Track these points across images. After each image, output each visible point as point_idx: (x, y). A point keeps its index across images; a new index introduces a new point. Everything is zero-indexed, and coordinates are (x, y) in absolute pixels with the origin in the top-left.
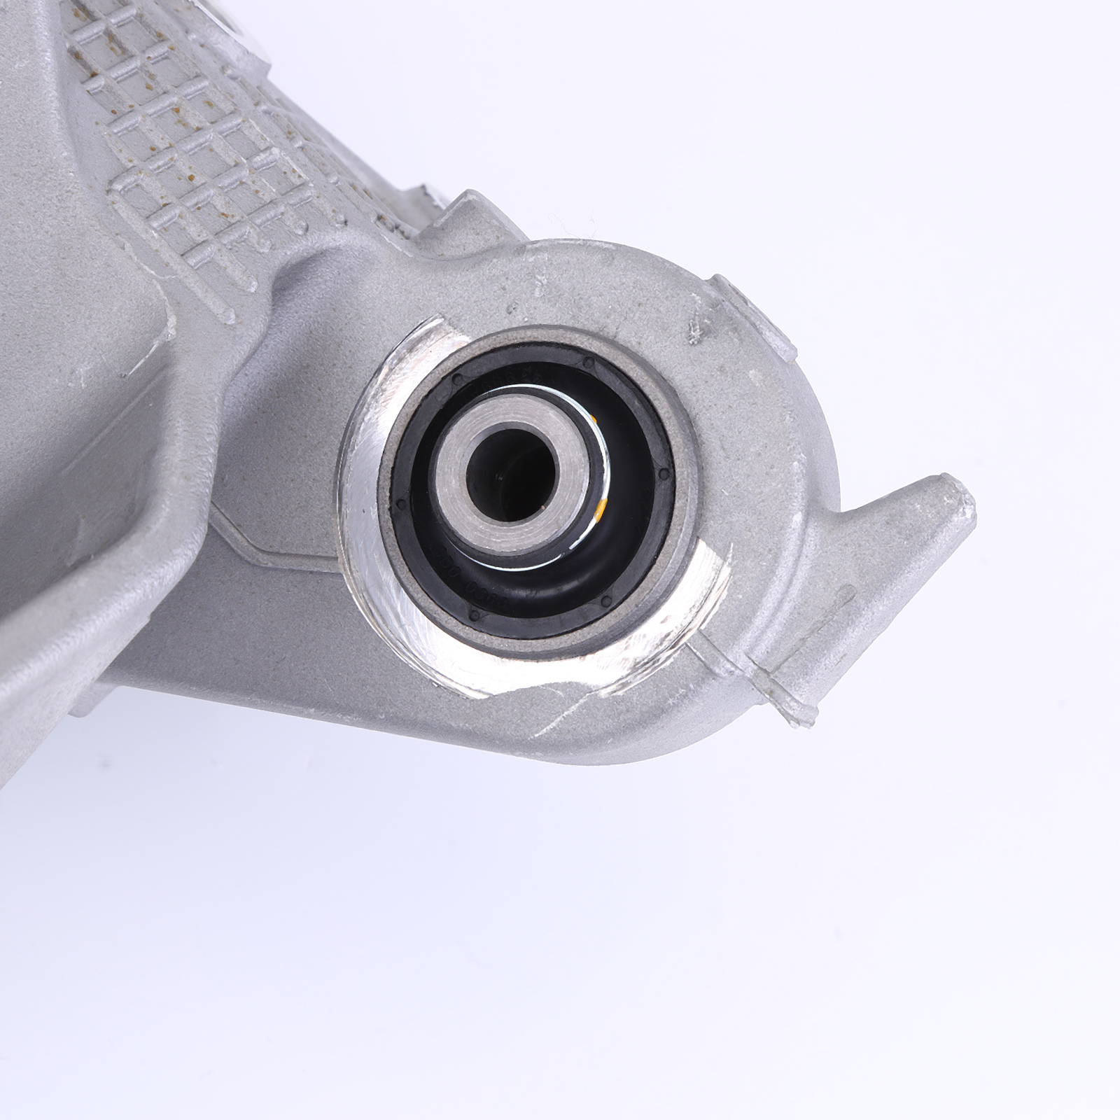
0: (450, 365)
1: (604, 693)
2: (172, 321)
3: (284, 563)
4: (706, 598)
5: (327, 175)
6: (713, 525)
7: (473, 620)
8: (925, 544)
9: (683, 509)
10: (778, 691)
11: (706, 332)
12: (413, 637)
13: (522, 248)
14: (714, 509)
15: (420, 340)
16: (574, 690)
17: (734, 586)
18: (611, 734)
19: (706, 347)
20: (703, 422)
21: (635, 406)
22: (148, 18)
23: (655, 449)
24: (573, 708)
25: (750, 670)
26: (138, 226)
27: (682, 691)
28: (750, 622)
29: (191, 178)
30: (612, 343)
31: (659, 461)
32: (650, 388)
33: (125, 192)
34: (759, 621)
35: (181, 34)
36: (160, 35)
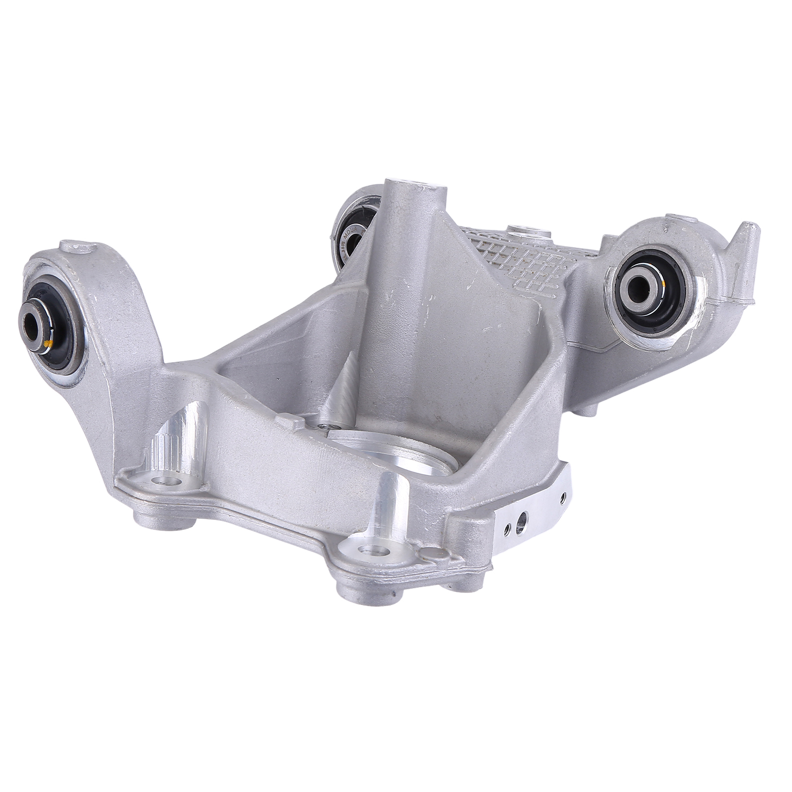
0: (616, 276)
1: (696, 328)
2: (540, 305)
3: (609, 348)
4: (704, 289)
5: (568, 253)
6: (695, 271)
7: (655, 331)
8: (748, 241)
9: (684, 272)
10: (736, 300)
11: (667, 227)
12: (647, 345)
13: (618, 238)
14: (693, 266)
15: (608, 275)
16: (689, 331)
17: (708, 281)
18: (704, 337)
19: (669, 231)
20: (679, 248)
21: (659, 255)
22: (509, 246)
23: (670, 262)
24: (691, 336)
25: (725, 299)
26: (523, 290)
27: (712, 315)
28: (718, 287)
29: (533, 273)
30: (649, 244)
31: (672, 264)
32: (660, 249)
33: (518, 285)
34: (720, 286)
35: (520, 245)
36: (513, 248)
